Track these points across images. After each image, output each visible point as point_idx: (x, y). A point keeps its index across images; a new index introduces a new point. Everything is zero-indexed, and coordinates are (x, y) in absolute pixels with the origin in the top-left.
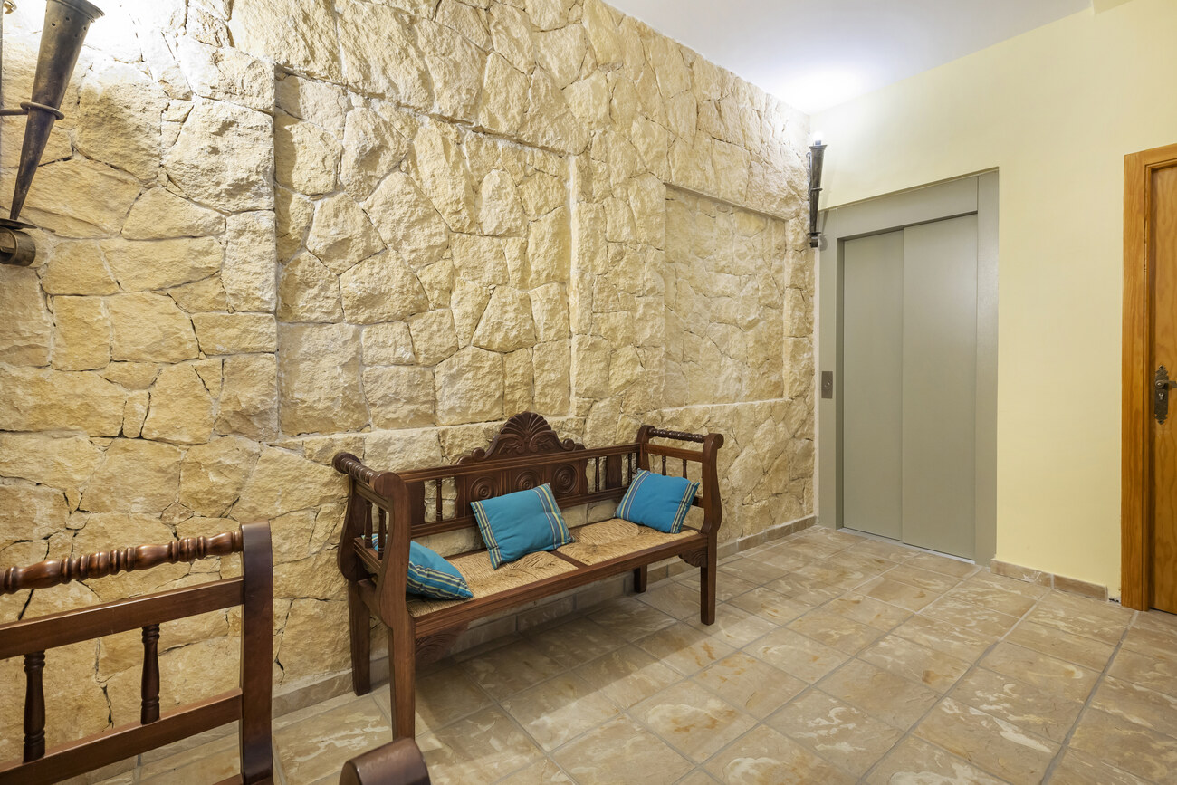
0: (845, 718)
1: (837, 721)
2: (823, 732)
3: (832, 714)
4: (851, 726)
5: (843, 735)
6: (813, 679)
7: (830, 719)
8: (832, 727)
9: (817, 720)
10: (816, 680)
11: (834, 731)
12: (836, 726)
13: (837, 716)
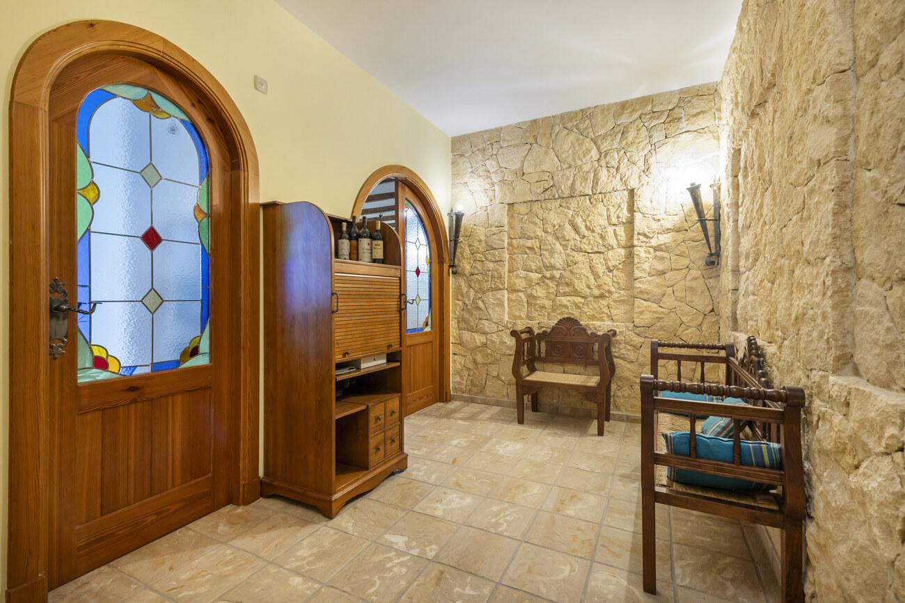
0: (497, 524)
1: (501, 521)
2: (507, 513)
3: (505, 524)
4: (494, 520)
5: (497, 514)
6: (524, 548)
7: (505, 521)
8: (503, 517)
9: (512, 518)
10: (522, 547)
11: (502, 515)
12: (501, 518)
13: (502, 524)
